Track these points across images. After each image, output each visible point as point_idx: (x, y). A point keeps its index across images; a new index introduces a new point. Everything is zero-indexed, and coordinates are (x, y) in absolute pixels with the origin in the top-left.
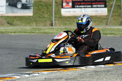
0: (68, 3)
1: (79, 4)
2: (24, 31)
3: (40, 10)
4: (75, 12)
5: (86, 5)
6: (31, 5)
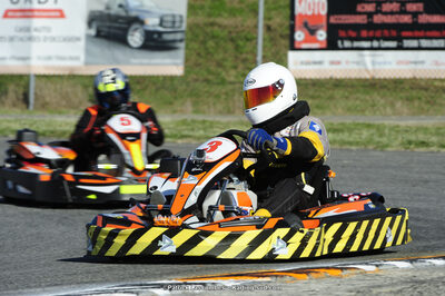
0: (312, 32)
1: (353, 34)
3: (208, 53)
5: (378, 39)
6: (179, 36)
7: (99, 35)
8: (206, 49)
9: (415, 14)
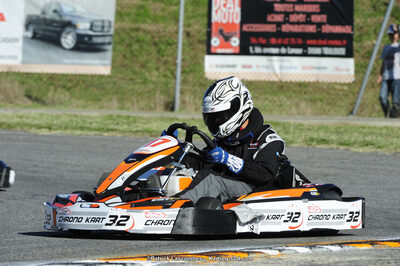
0: (227, 38)
2: (81, 124)
3: (133, 56)
4: (250, 67)
5: (286, 47)
6: (107, 40)
7: (35, 37)
8: (132, 52)
9: (319, 25)
